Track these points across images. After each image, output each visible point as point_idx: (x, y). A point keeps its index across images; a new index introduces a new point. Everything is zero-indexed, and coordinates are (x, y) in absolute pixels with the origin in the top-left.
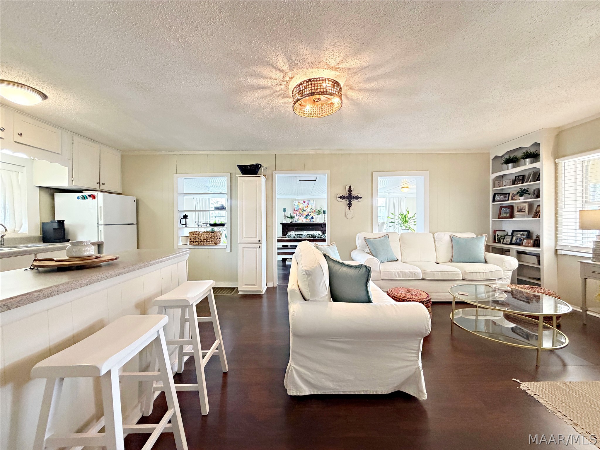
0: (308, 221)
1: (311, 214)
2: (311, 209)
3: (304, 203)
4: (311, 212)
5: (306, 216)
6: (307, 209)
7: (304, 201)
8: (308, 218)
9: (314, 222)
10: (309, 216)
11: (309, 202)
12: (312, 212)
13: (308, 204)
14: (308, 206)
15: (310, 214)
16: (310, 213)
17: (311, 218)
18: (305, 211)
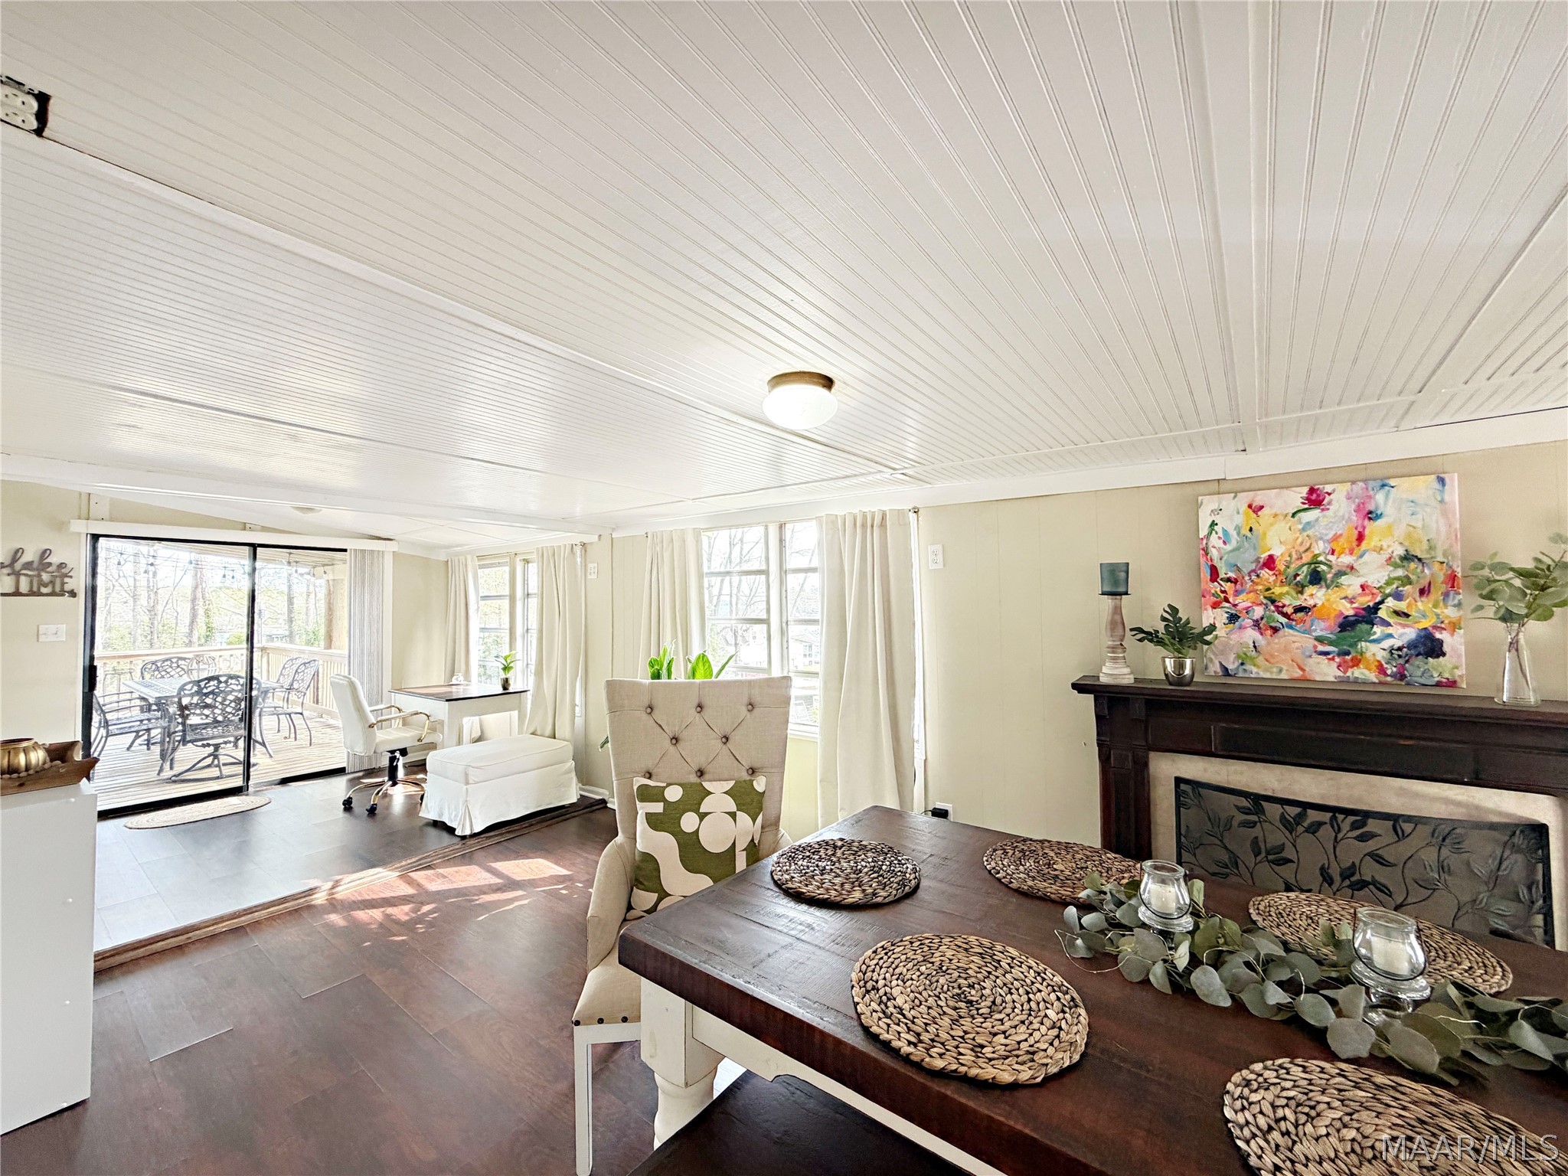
0: (1363, 673)
3: (1315, 513)
5: (1346, 625)
6: (1346, 559)
7: (1312, 491)
8: (1375, 649)
9: (1452, 684)
10: (1378, 630)
11: (1380, 497)
12: (1425, 592)
13: (1371, 516)
14: (1360, 538)
15: (1402, 606)
16: (1398, 596)
17: (1411, 645)
18: (1334, 584)
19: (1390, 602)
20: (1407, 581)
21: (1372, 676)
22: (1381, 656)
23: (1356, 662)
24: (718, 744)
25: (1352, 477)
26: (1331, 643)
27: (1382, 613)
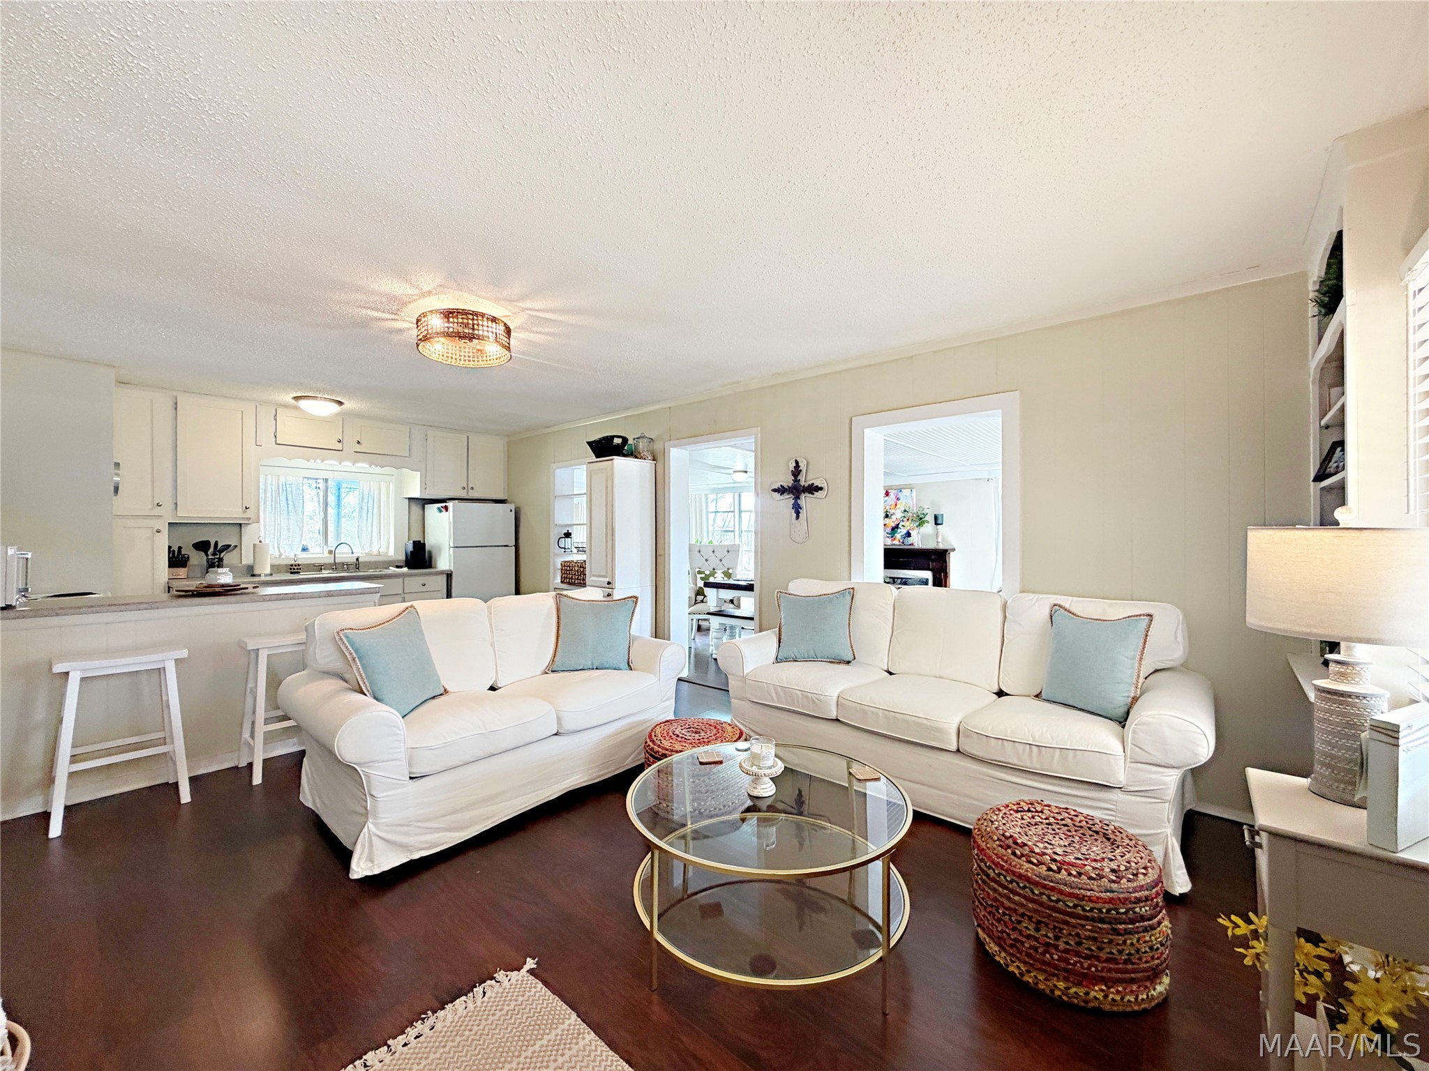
0: (896, 542)
1: (903, 526)
2: (905, 511)
3: (887, 498)
4: (904, 519)
5: (892, 529)
6: (893, 511)
7: (887, 491)
8: (898, 536)
9: (912, 544)
10: (899, 530)
11: (900, 494)
12: (908, 520)
13: (898, 499)
14: (896, 505)
15: (903, 524)
16: (903, 521)
17: (905, 534)
18: (890, 518)
19: (902, 523)
20: (905, 517)
21: (898, 543)
22: (900, 537)
23: (895, 539)
24: (719, 562)
25: (896, 488)
26: (890, 534)
27: (900, 526)
